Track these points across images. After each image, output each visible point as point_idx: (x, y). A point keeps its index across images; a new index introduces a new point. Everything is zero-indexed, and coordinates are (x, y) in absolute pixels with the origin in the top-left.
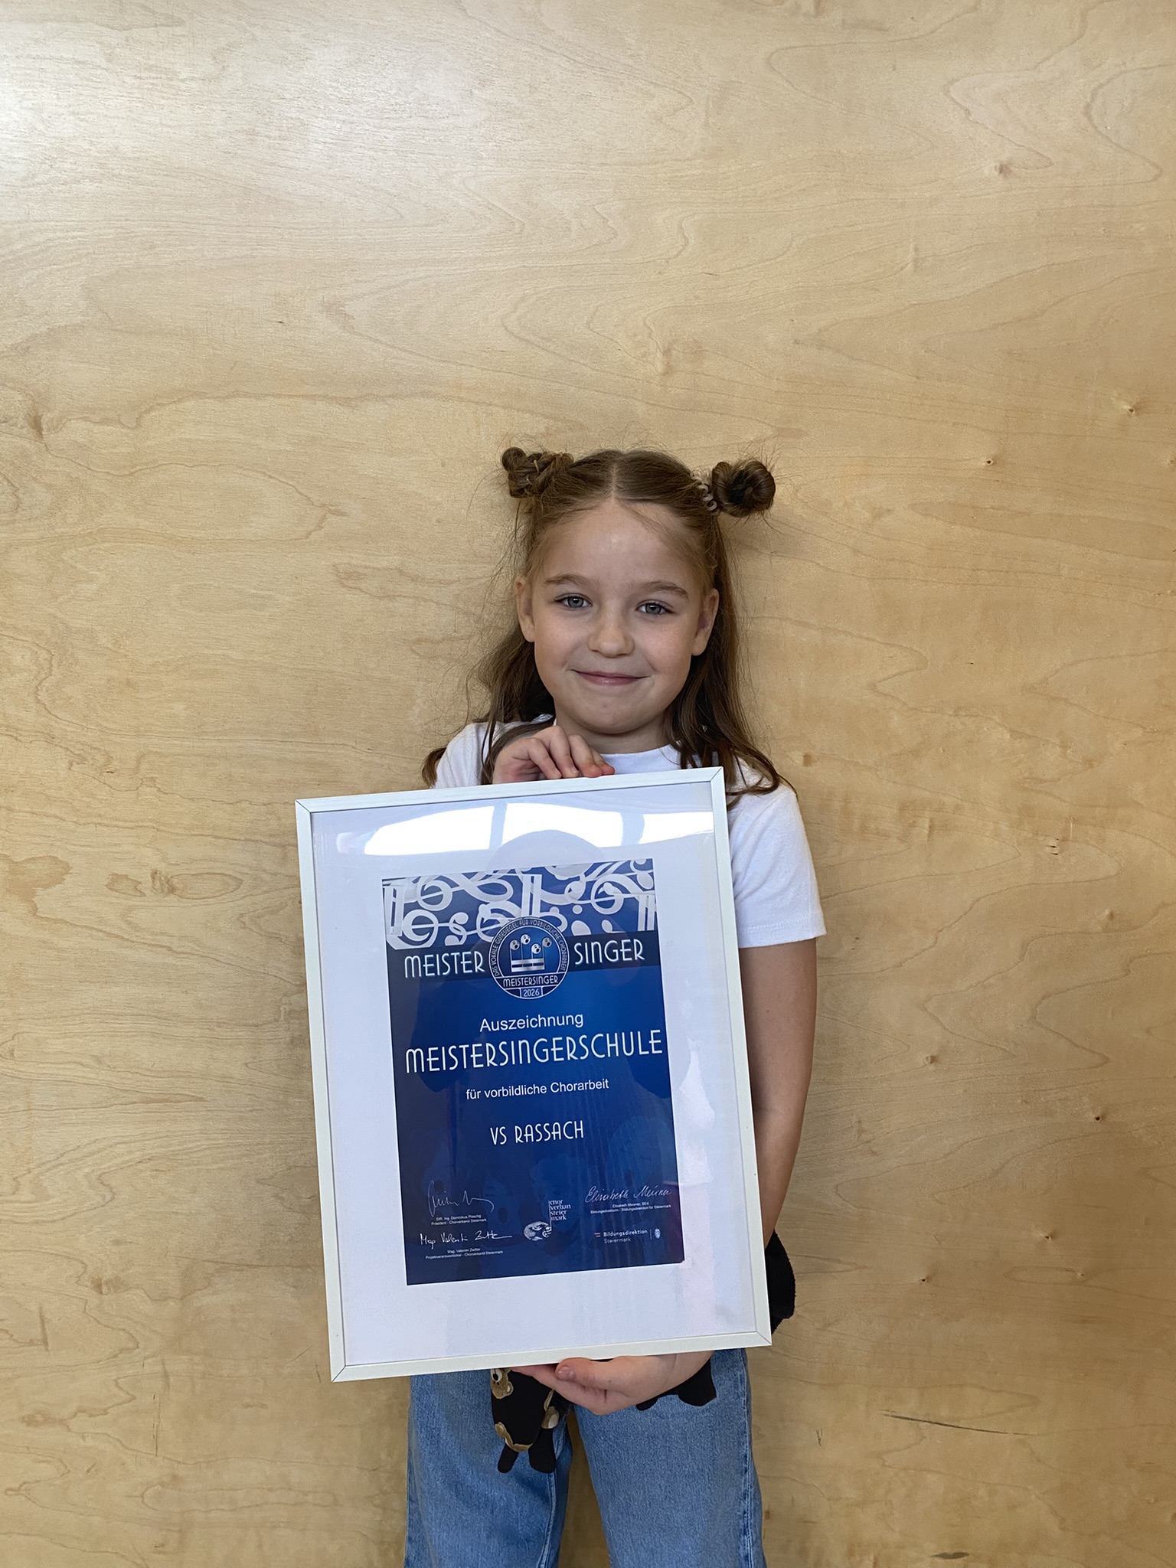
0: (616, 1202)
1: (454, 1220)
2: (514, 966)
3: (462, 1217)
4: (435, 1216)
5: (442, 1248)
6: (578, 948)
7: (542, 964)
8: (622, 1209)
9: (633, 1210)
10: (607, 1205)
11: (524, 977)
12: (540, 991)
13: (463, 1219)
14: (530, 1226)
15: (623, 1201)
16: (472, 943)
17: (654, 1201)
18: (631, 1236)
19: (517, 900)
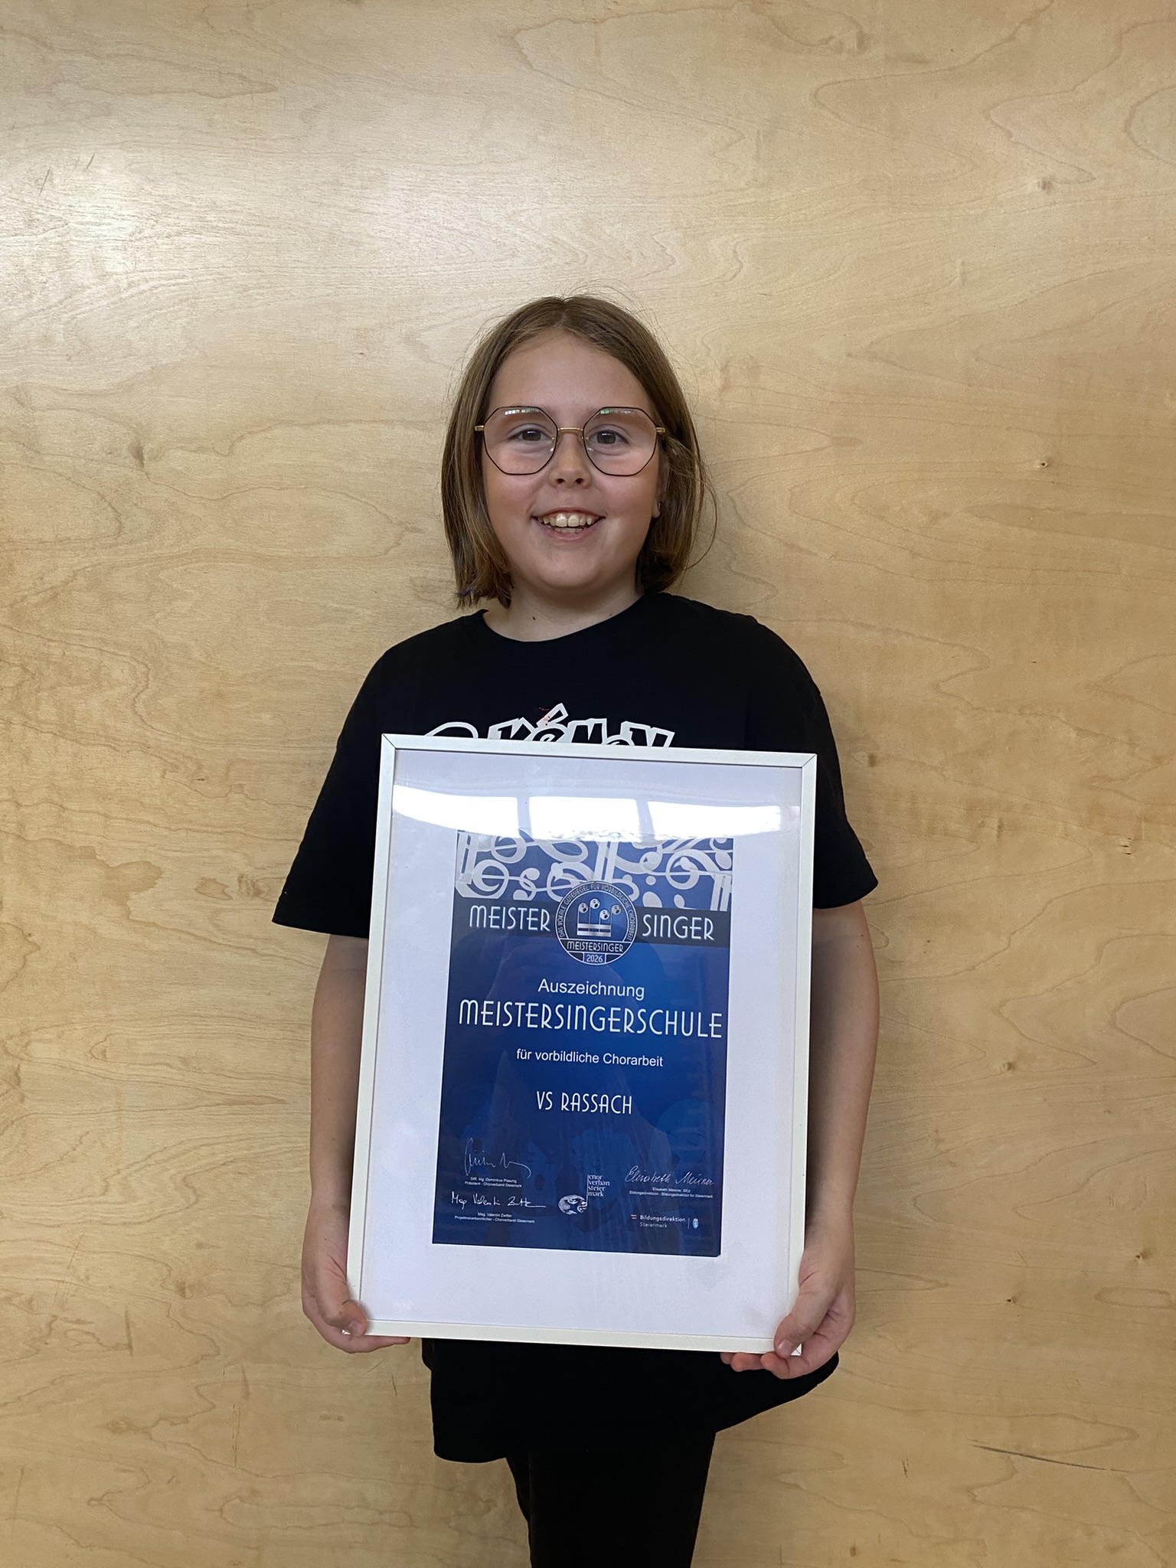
0: (658, 1185)
1: (488, 1182)
2: (580, 929)
3: (497, 1180)
4: (470, 1175)
5: (473, 1209)
6: (647, 919)
7: (608, 931)
8: (663, 1194)
9: (673, 1195)
10: (648, 1186)
11: (589, 942)
12: (603, 959)
13: (499, 1183)
14: (565, 1198)
15: (665, 1185)
16: (542, 901)
17: (696, 1190)
18: (667, 1222)
19: (591, 862)
